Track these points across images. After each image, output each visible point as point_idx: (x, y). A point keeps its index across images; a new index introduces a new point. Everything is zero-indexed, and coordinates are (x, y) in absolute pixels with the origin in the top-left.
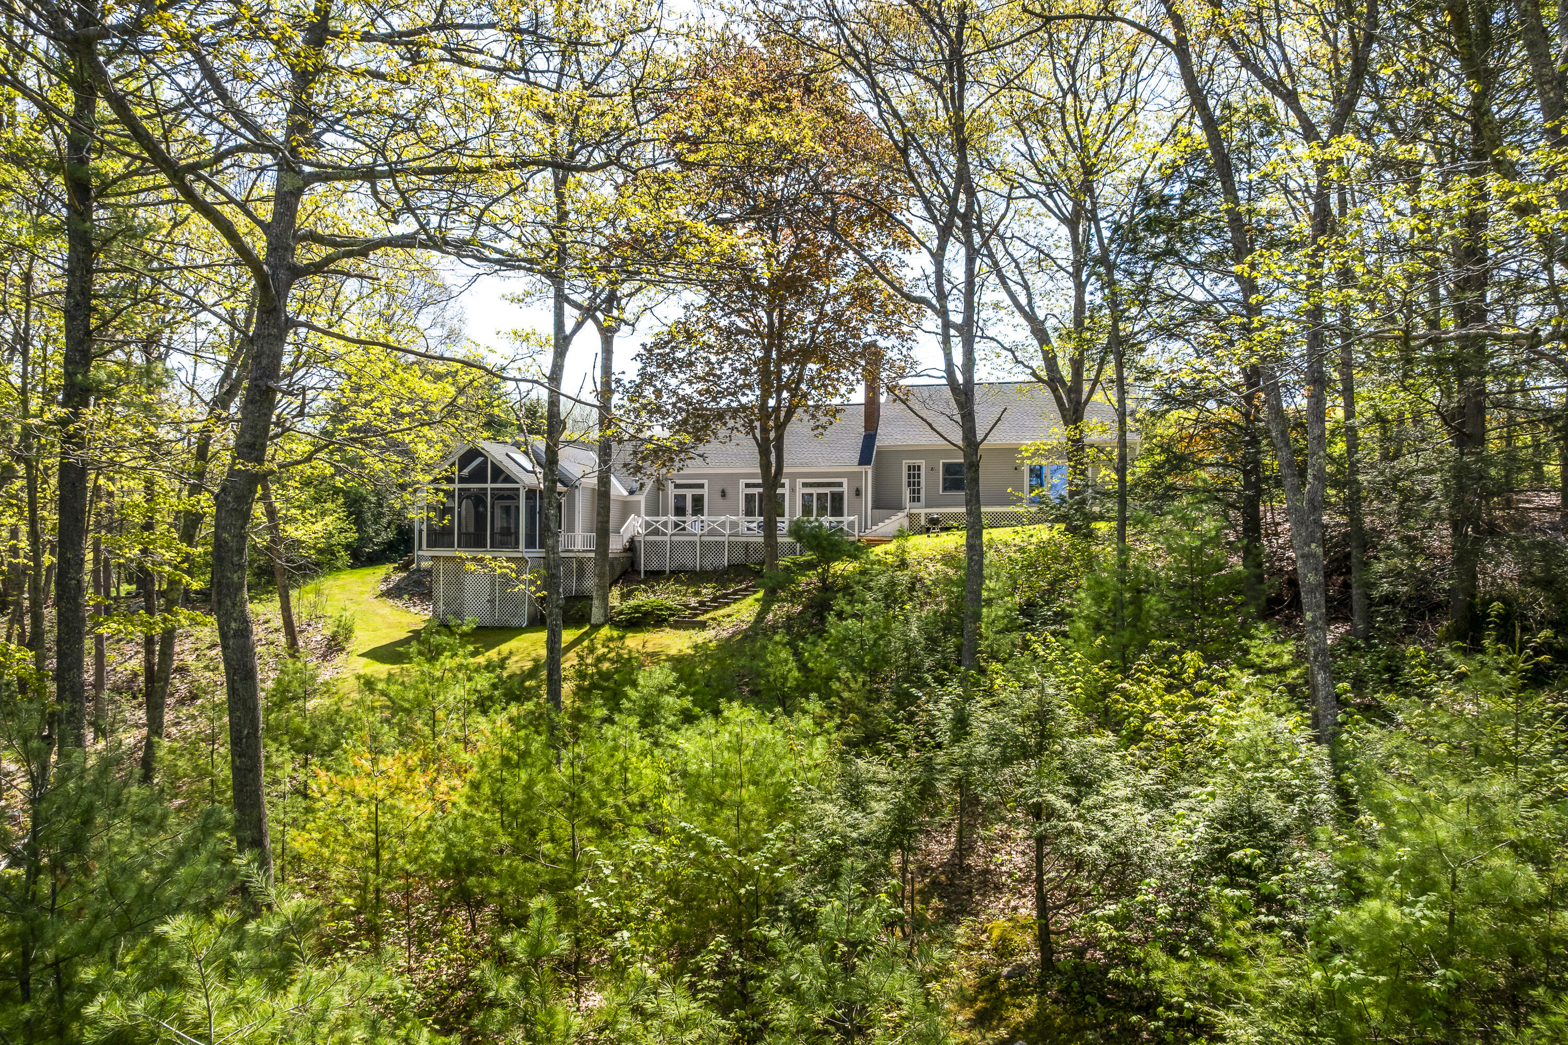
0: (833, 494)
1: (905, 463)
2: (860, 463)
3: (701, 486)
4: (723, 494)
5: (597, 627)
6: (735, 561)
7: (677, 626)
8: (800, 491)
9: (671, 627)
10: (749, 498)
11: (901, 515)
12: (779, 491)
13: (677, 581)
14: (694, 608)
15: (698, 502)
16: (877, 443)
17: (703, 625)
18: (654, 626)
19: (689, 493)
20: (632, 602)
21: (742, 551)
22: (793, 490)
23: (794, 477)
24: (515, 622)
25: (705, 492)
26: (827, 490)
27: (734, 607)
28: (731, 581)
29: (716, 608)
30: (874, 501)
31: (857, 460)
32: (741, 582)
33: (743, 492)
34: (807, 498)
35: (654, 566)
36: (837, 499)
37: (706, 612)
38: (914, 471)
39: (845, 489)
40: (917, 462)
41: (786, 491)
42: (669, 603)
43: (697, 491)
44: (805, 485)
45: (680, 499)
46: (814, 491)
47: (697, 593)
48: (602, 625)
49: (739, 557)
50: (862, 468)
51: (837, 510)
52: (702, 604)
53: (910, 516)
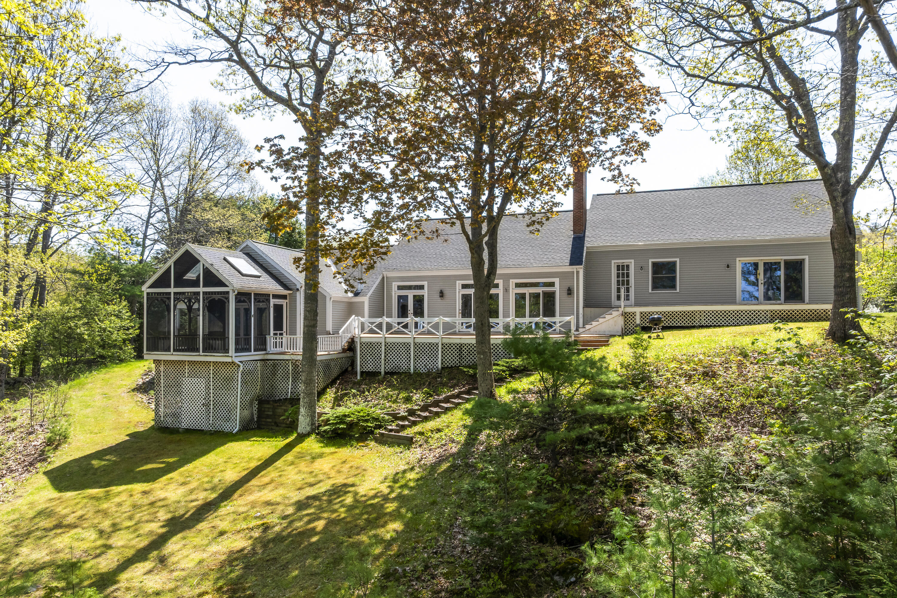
0: (545, 293)
1: (614, 263)
2: (572, 264)
3: (422, 287)
4: (442, 294)
5: (302, 438)
6: (447, 364)
7: (382, 441)
8: (513, 291)
9: (376, 440)
10: (466, 299)
11: (615, 313)
12: (493, 291)
13: (390, 385)
14: (403, 418)
15: (419, 301)
16: (587, 244)
17: (409, 442)
18: (359, 440)
19: (411, 294)
20: (341, 410)
21: (456, 353)
22: (506, 290)
23: (507, 277)
24: (227, 427)
25: (425, 293)
26: (539, 290)
27: (445, 418)
28: (444, 385)
29: (426, 419)
30: (585, 300)
31: (568, 261)
32: (454, 387)
33: (459, 292)
34: (521, 297)
35: (370, 367)
36: (550, 297)
37: (414, 423)
38: (623, 271)
39: (557, 288)
40: (626, 261)
41: (500, 291)
42: (378, 412)
43: (418, 292)
44: (518, 285)
45: (403, 301)
46: (527, 291)
47: (408, 400)
48: (308, 435)
49: (453, 360)
50: (574, 268)
51: (550, 311)
52: (412, 412)
53: (625, 315)
